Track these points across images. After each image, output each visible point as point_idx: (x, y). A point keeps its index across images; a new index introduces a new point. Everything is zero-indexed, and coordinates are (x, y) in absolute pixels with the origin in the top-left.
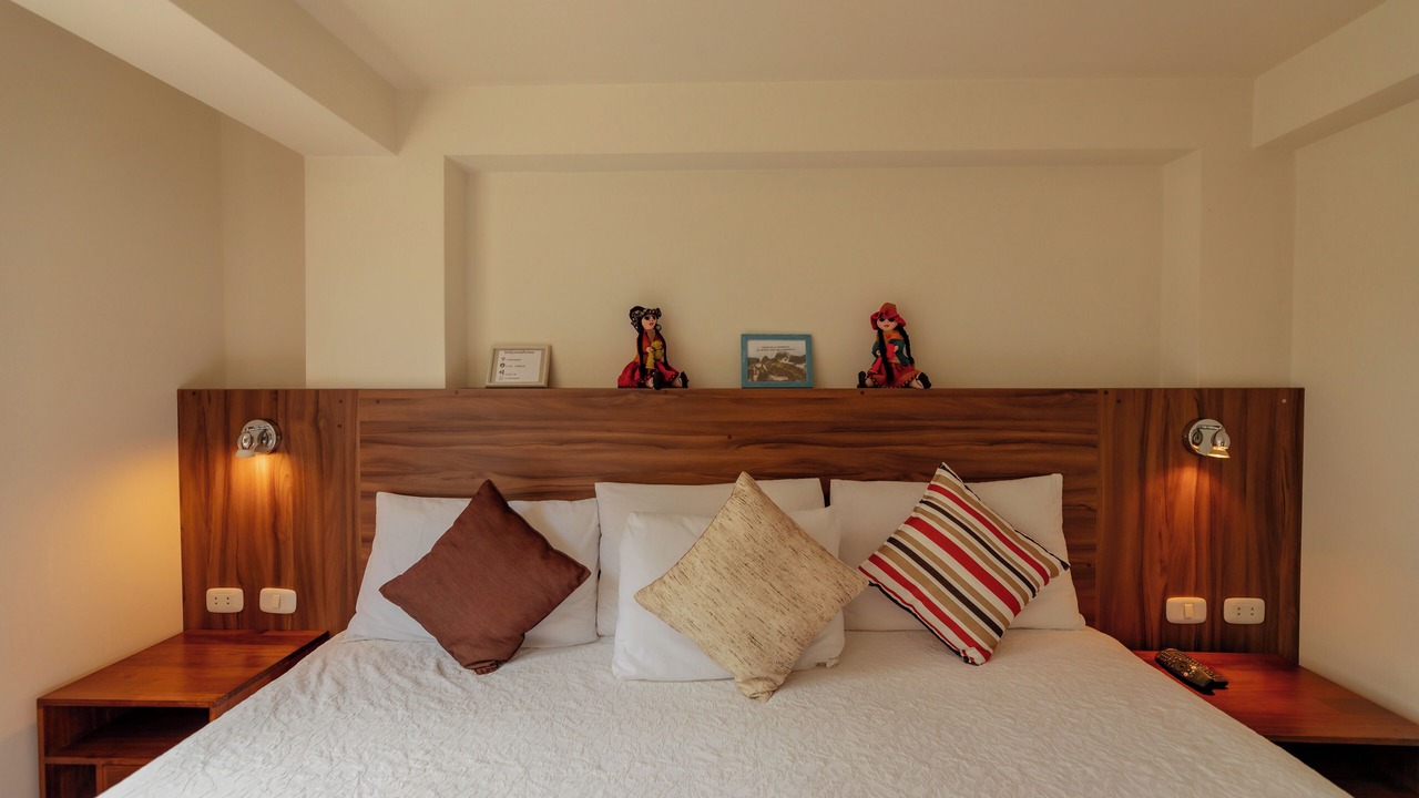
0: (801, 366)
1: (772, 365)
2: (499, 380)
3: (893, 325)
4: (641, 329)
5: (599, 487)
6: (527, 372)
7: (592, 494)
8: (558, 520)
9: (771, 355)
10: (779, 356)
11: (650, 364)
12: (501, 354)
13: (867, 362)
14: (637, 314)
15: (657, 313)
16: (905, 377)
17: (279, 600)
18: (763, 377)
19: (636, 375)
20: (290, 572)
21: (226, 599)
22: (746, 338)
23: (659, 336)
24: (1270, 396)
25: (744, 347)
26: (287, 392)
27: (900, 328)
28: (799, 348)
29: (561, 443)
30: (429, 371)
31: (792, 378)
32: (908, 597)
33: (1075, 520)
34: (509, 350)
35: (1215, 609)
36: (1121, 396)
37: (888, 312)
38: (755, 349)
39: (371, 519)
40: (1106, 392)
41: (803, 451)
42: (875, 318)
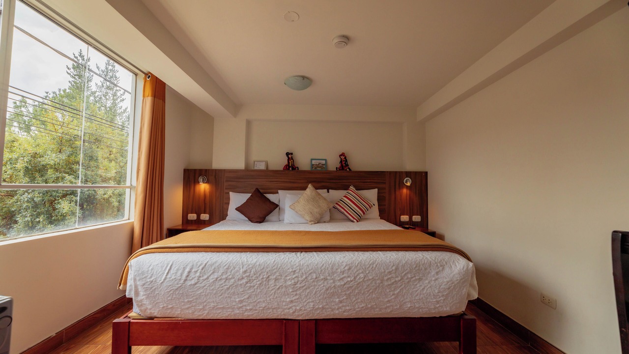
0: (324, 166)
1: (318, 166)
2: (256, 168)
3: (344, 157)
4: (288, 157)
5: (279, 191)
6: (262, 167)
7: (278, 193)
9: (318, 164)
10: (319, 164)
11: (290, 165)
12: (256, 162)
13: (338, 165)
14: (287, 154)
15: (292, 154)
16: (346, 168)
17: (205, 217)
18: (316, 168)
19: (287, 167)
20: (208, 210)
21: (192, 217)
22: (312, 160)
23: (292, 159)
24: (421, 173)
25: (311, 162)
26: (209, 170)
27: (345, 158)
28: (324, 162)
29: (271, 182)
30: (240, 165)
31: (322, 169)
32: (343, 210)
33: (380, 199)
34: (257, 162)
35: (411, 218)
36: (390, 173)
37: (343, 154)
38: (314, 162)
39: (229, 198)
40: (387, 172)
41: (323, 184)
42: (340, 156)
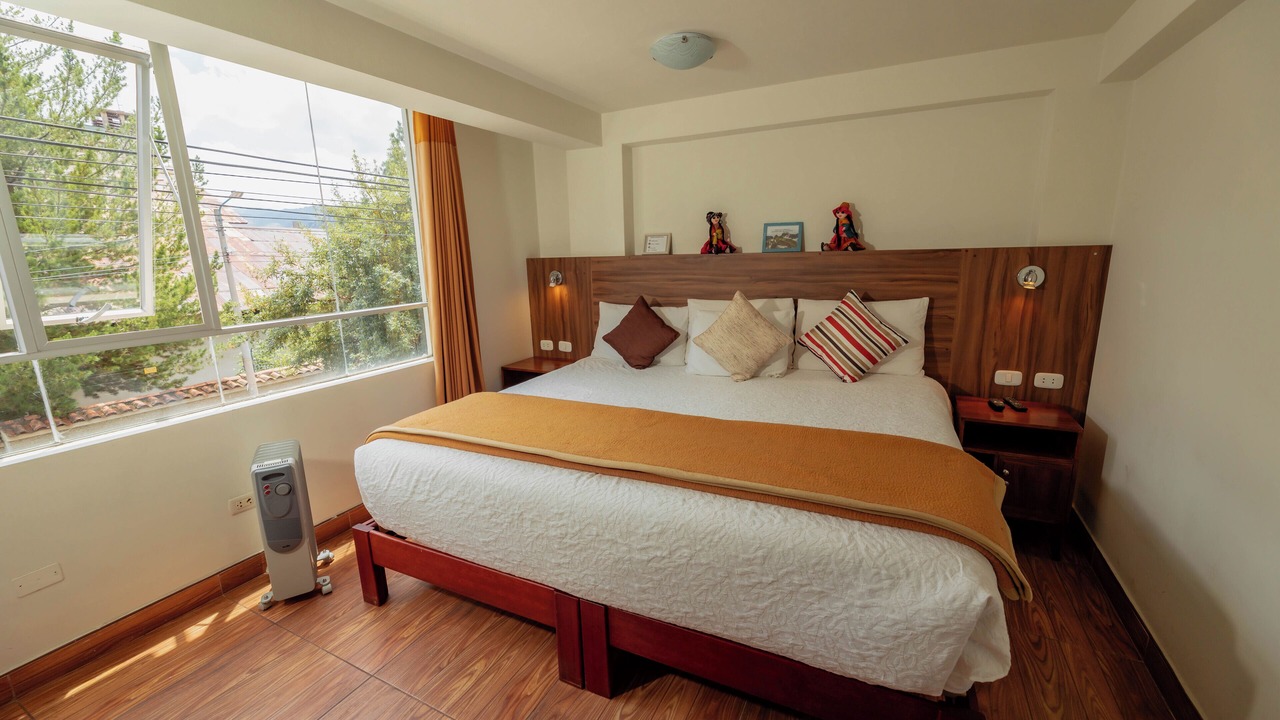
0: (795, 240)
1: (779, 240)
2: (649, 251)
3: (844, 215)
4: (711, 224)
5: (689, 300)
6: (660, 248)
7: (686, 304)
8: (671, 315)
9: (780, 234)
10: (784, 235)
11: (714, 242)
12: (649, 238)
14: (710, 216)
15: (720, 215)
16: (845, 245)
17: (566, 346)
18: (774, 246)
19: (709, 248)
20: (569, 336)
21: (547, 345)
22: (766, 225)
23: (720, 227)
24: (1085, 251)
25: (765, 230)
27: (849, 217)
28: (795, 230)
29: (674, 280)
30: (618, 249)
31: (789, 246)
32: (820, 352)
34: (652, 236)
35: (1028, 379)
36: (976, 253)
37: (844, 209)
38: (771, 231)
39: (598, 314)
40: (967, 250)
41: (786, 285)
42: (836, 212)
